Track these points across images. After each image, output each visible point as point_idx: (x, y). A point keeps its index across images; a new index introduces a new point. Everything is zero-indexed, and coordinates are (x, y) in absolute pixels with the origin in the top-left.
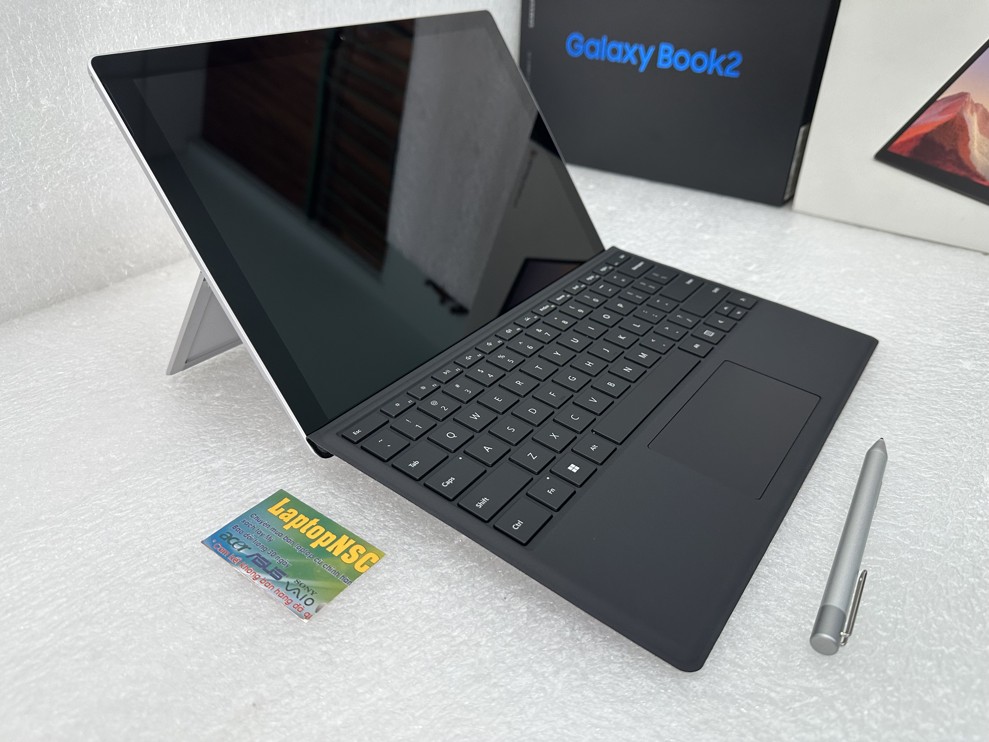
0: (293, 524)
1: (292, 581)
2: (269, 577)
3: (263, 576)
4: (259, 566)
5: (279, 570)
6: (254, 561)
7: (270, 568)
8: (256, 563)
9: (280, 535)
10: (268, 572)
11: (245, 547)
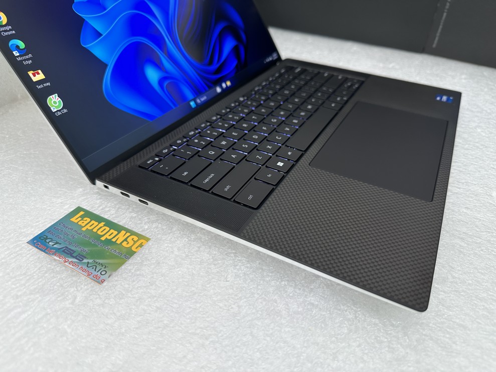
0: (87, 227)
1: (90, 261)
2: (75, 260)
3: (70, 260)
4: (68, 254)
5: (81, 255)
6: (64, 251)
7: (75, 255)
8: (65, 252)
9: (80, 234)
10: (74, 257)
11: (57, 243)
